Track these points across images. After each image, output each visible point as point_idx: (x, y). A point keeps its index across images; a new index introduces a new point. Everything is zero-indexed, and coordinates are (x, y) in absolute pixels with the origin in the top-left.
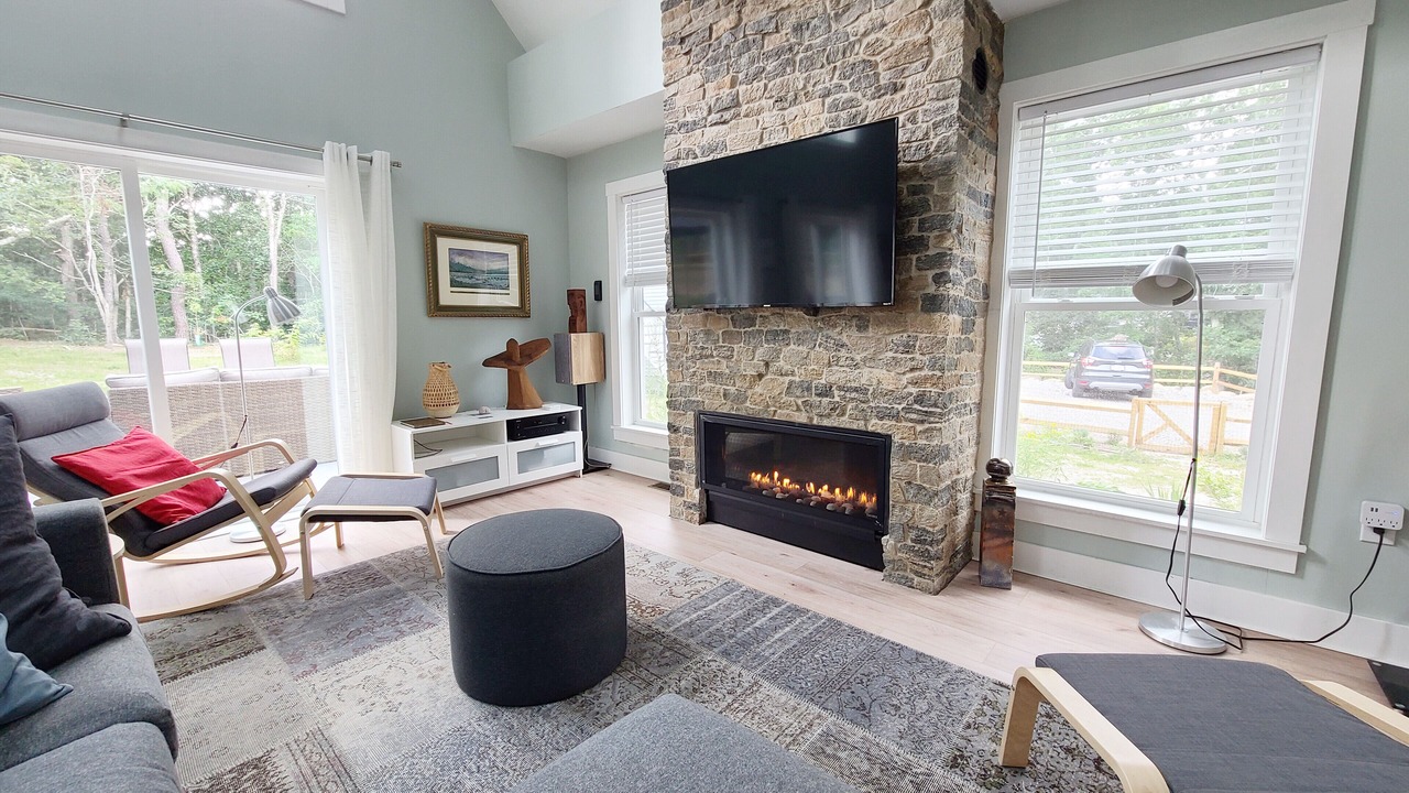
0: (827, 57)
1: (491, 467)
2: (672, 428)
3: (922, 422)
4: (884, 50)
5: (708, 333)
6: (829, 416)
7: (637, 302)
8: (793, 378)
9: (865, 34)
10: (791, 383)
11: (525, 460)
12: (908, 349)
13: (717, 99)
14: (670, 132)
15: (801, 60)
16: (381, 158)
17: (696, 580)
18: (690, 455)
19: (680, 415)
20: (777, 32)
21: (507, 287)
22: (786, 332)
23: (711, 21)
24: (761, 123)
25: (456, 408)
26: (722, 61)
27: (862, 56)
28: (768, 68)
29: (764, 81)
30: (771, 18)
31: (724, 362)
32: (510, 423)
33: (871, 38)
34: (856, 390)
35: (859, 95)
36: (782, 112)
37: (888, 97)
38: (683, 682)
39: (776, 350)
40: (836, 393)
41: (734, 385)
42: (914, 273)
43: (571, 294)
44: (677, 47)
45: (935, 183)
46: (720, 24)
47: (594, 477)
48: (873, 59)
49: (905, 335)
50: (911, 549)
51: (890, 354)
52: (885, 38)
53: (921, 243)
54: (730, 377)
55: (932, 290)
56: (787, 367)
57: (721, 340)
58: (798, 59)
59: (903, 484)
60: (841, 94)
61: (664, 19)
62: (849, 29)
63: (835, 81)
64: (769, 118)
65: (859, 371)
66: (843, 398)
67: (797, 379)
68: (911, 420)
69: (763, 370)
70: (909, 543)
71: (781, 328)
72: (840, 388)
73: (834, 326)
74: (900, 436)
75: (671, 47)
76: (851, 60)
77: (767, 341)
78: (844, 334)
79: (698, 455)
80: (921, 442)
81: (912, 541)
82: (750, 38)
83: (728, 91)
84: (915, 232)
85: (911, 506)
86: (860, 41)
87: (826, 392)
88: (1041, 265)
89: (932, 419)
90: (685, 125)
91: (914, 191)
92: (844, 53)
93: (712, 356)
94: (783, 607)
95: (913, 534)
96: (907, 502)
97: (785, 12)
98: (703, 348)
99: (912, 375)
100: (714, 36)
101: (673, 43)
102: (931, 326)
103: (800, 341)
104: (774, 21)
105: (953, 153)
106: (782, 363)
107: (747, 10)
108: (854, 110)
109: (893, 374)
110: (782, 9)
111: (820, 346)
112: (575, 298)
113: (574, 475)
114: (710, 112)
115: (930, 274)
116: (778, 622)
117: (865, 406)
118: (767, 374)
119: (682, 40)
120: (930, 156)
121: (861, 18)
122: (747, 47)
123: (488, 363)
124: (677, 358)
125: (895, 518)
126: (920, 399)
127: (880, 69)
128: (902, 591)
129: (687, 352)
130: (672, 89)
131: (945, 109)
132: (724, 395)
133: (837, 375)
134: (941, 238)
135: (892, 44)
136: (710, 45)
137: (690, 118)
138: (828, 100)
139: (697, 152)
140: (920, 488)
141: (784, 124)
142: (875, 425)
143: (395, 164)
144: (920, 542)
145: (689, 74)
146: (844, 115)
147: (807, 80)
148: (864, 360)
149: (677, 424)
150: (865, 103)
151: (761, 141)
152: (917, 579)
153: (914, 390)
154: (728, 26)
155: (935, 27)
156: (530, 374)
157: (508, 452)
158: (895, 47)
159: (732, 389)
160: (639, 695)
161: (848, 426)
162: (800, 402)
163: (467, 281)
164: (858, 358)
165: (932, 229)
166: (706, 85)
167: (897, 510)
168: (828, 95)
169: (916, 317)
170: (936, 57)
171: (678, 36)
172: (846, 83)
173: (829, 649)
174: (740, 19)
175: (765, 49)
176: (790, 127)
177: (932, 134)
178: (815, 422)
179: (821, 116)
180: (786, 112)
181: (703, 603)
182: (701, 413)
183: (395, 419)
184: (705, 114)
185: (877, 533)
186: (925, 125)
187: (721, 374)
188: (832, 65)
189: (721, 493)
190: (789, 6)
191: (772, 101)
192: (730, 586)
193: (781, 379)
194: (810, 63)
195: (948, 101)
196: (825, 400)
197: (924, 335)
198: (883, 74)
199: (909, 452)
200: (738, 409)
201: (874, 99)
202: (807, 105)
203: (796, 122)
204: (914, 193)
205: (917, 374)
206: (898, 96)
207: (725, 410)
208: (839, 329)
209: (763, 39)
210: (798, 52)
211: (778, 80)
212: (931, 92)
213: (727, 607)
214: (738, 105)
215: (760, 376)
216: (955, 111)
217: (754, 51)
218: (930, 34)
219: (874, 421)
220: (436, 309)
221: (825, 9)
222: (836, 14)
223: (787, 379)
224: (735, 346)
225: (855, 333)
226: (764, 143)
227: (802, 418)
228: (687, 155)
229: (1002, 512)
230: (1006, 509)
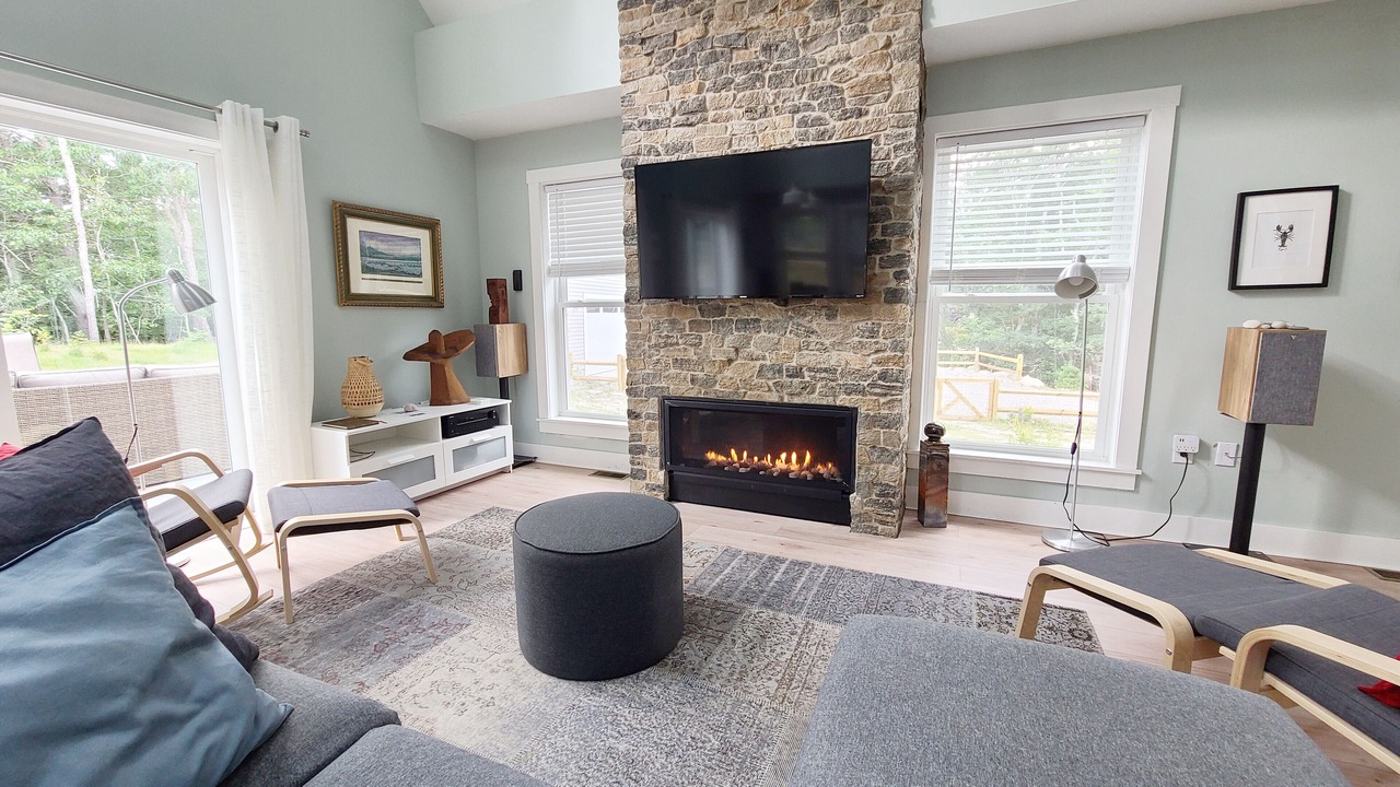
0: (797, 78)
1: (426, 467)
2: (632, 414)
3: (885, 395)
4: (851, 79)
5: (673, 322)
6: (799, 394)
7: (561, 292)
8: (764, 362)
9: (832, 63)
10: (762, 366)
12: (873, 334)
13: (683, 102)
14: (630, 127)
15: (770, 78)
16: (288, 124)
18: (653, 439)
19: (642, 401)
20: (746, 48)
21: (420, 276)
22: (757, 320)
23: (676, 28)
24: (729, 130)
25: (382, 405)
26: (688, 67)
27: (829, 82)
28: (737, 80)
29: (733, 92)
30: (740, 35)
31: (692, 350)
32: (445, 419)
33: (838, 67)
34: (825, 370)
35: (827, 115)
36: (752, 122)
37: (853, 120)
38: (748, 633)
39: (747, 337)
40: (806, 374)
41: (703, 370)
42: (877, 270)
43: (492, 284)
44: (637, 47)
45: (896, 196)
46: (685, 32)
48: (839, 85)
49: (870, 322)
50: (876, 503)
51: (857, 339)
52: (850, 69)
53: (884, 246)
54: (698, 363)
55: (893, 284)
56: (758, 353)
57: (687, 329)
58: (767, 75)
59: (868, 449)
60: (809, 113)
61: (621, 18)
62: (817, 56)
63: (804, 100)
64: (739, 125)
65: (827, 354)
66: (814, 378)
67: (768, 363)
68: (876, 394)
69: (733, 355)
70: (874, 497)
71: (752, 317)
72: (810, 370)
73: (805, 315)
74: (866, 408)
75: (630, 46)
76: (820, 83)
77: (737, 329)
78: (814, 323)
79: (663, 438)
80: (884, 412)
81: (877, 495)
82: (715, 49)
83: (695, 96)
84: (878, 236)
85: (875, 466)
86: (827, 68)
87: (797, 373)
88: (956, 267)
89: (894, 392)
90: (646, 122)
91: (879, 201)
92: (813, 77)
93: (677, 344)
94: (787, 562)
95: (877, 490)
96: (872, 463)
97: (754, 32)
98: (668, 337)
99: (876, 356)
100: (679, 42)
101: (632, 42)
102: (892, 314)
103: (770, 329)
104: (743, 38)
105: (910, 173)
106: (752, 348)
107: (717, 24)
108: (822, 128)
109: (859, 355)
110: (751, 29)
111: (790, 333)
112: (495, 288)
114: (674, 114)
115: (891, 272)
116: (792, 574)
117: (834, 384)
118: (737, 359)
119: (643, 41)
120: (891, 173)
121: (828, 49)
122: (714, 57)
123: (409, 356)
124: (638, 347)
125: (860, 477)
126: (883, 376)
127: (846, 95)
128: (870, 538)
129: (649, 340)
130: (631, 87)
131: (904, 135)
132: (692, 380)
133: (809, 358)
134: (901, 242)
135: (857, 76)
136: (674, 50)
137: (651, 116)
138: (798, 116)
139: (660, 149)
140: (883, 450)
141: (754, 133)
142: (843, 400)
143: (304, 133)
144: (884, 495)
145: (651, 74)
146: (812, 131)
147: (777, 96)
148: (833, 345)
149: (638, 411)
150: (832, 123)
151: (730, 146)
152: (880, 527)
153: (878, 369)
154: (695, 36)
155: (895, 66)
156: (457, 370)
157: (443, 449)
158: (860, 78)
159: (701, 375)
161: (818, 402)
162: (771, 383)
163: (379, 267)
164: (827, 342)
165: (893, 234)
166: (670, 88)
167: (862, 472)
168: (798, 112)
169: (879, 308)
170: (895, 93)
171: (637, 36)
172: (815, 103)
173: (846, 589)
174: (707, 31)
175: (734, 62)
176: (760, 136)
177: (893, 155)
178: (786, 400)
179: (791, 130)
180: (756, 122)
182: (665, 398)
183: (315, 420)
184: (669, 115)
185: (844, 492)
186: (886, 147)
187: (688, 361)
188: (801, 86)
189: (681, 473)
190: (758, 27)
191: (741, 111)
192: (732, 554)
193: (752, 363)
194: (777, 81)
195: (907, 129)
196: (796, 381)
197: (885, 323)
198: (848, 100)
199: (875, 421)
200: (706, 393)
201: (841, 120)
202: (777, 119)
203: (766, 132)
204: (878, 204)
205: (880, 355)
206: (862, 120)
207: (692, 394)
208: (809, 317)
209: (731, 53)
210: (767, 70)
211: (748, 92)
212: (892, 121)
213: (741, 569)
214: (705, 110)
215: (730, 361)
216: (913, 139)
217: (722, 62)
218: (890, 72)
219: (842, 396)
220: (347, 298)
221: (794, 35)
222: (804, 42)
223: (758, 363)
224: (703, 335)
225: (824, 321)
226: (734, 148)
227: (773, 397)
228: (649, 152)
229: (939, 466)
230: (943, 462)
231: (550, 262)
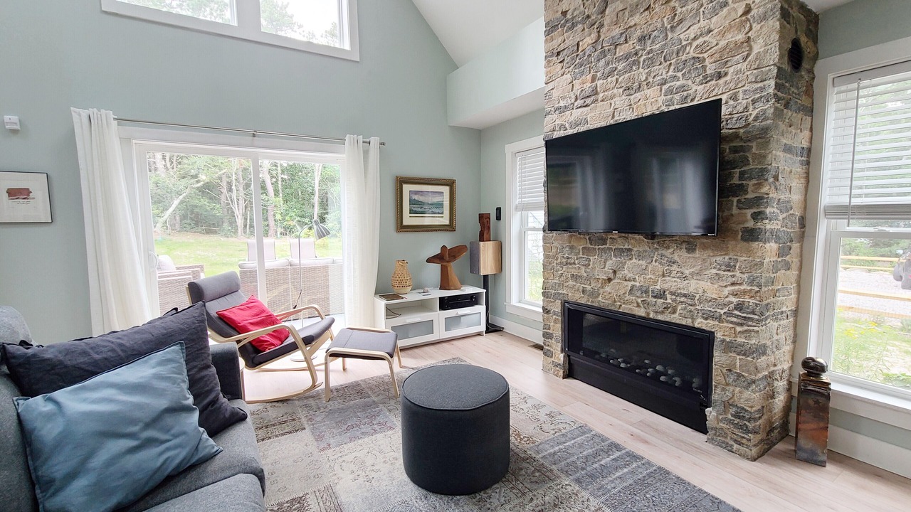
0: (665, 57)
1: (428, 326)
2: (546, 311)
3: (742, 325)
4: (710, 49)
5: (572, 248)
6: (662, 313)
7: (523, 222)
8: (634, 283)
9: (695, 39)
10: (632, 287)
11: (450, 323)
12: (730, 268)
13: (582, 90)
14: (549, 113)
15: (644, 61)
16: (375, 141)
17: (559, 421)
18: (557, 330)
19: (551, 302)
20: (626, 43)
21: (442, 213)
22: (630, 250)
23: (578, 40)
24: (613, 105)
25: (410, 288)
26: (585, 65)
27: (692, 54)
28: (619, 68)
29: (616, 77)
30: (622, 34)
31: (583, 268)
32: (442, 299)
33: (701, 40)
34: (685, 296)
35: (690, 82)
36: (629, 97)
37: (713, 82)
38: (547, 498)
39: (622, 262)
40: (669, 296)
41: (590, 284)
42: (735, 211)
43: (481, 216)
44: (555, 58)
45: (754, 144)
46: (585, 41)
47: (492, 336)
48: (701, 56)
49: (727, 257)
50: (730, 422)
51: (714, 271)
52: (711, 40)
53: (741, 189)
54: (588, 279)
55: (750, 224)
56: (630, 275)
57: (581, 253)
58: (642, 59)
59: (724, 371)
60: (675, 83)
61: (546, 41)
62: (682, 36)
63: (671, 73)
64: (619, 101)
65: (687, 282)
66: (674, 300)
67: (638, 284)
68: (732, 323)
69: (611, 276)
70: (729, 416)
71: (626, 247)
72: (672, 293)
73: (668, 248)
74: (722, 333)
75: (551, 59)
76: (684, 58)
77: (615, 256)
78: (676, 255)
79: (563, 330)
80: (741, 340)
81: (732, 415)
82: (606, 48)
83: (590, 85)
84: (736, 181)
85: (731, 388)
86: (690, 44)
87: (661, 295)
88: (856, 202)
89: (750, 323)
90: (559, 108)
91: (735, 150)
92: (678, 53)
93: (575, 264)
94: (623, 452)
95: (732, 410)
96: (727, 384)
97: (632, 29)
98: (568, 258)
99: (733, 288)
100: (580, 49)
101: (552, 56)
102: (749, 251)
103: (640, 257)
104: (624, 35)
105: (769, 122)
106: (626, 272)
107: (604, 30)
108: (685, 93)
109: (716, 286)
110: (630, 27)
111: (656, 262)
112: (483, 219)
113: (479, 334)
114: (576, 99)
115: (749, 212)
116: (619, 463)
117: (692, 308)
118: (614, 278)
119: (558, 54)
120: (749, 124)
121: (692, 28)
122: (604, 54)
123: (429, 260)
124: (550, 263)
125: (716, 395)
126: (739, 307)
127: (707, 63)
128: (723, 453)
129: (557, 259)
130: (551, 86)
131: (762, 89)
132: (583, 291)
133: (670, 284)
134: (759, 185)
135: (717, 44)
136: (577, 55)
137: (562, 104)
138: (665, 87)
139: (567, 126)
140: (739, 375)
141: (631, 105)
142: (700, 323)
143: (382, 144)
144: (739, 417)
145: (562, 75)
146: (677, 97)
147: (648, 74)
148: (692, 274)
149: (549, 308)
150: (694, 87)
151: (613, 117)
152: (736, 446)
153: (734, 300)
154: (591, 42)
155: (754, 29)
156: (454, 268)
157: (439, 317)
158: (719, 46)
159: (589, 288)
160: (517, 502)
161: (678, 322)
162: (639, 301)
163: (419, 210)
164: (687, 272)
165: (750, 178)
166: (574, 82)
167: (718, 391)
168: (665, 84)
169: (736, 245)
170: (755, 51)
171: (555, 51)
172: (679, 74)
173: (658, 492)
174: (599, 36)
175: (617, 55)
176: (635, 107)
177: (751, 108)
178: (651, 316)
179: (659, 99)
180: (632, 97)
181: (563, 440)
182: (566, 302)
183: (376, 294)
184: (573, 101)
185: (701, 404)
186: (745, 101)
187: (581, 276)
188: (668, 63)
189: (578, 358)
190: (635, 25)
191: (621, 90)
192: (583, 429)
193: (626, 283)
194: (651, 62)
195: (765, 83)
196: (660, 301)
197: (744, 258)
198: (709, 66)
199: (729, 347)
200: (592, 302)
201: (702, 84)
202: (648, 92)
203: (639, 104)
204: (736, 152)
205: (737, 287)
206: (722, 81)
207: (583, 301)
208: (671, 250)
209: (615, 49)
210: (642, 55)
211: (626, 75)
212: (750, 77)
213: (581, 446)
214: (597, 93)
215: (610, 280)
216: (771, 91)
217: (609, 57)
218: (749, 34)
219: (700, 320)
220: (401, 228)
221: (663, 24)
222: (672, 27)
223: (630, 284)
224: (591, 258)
225: (684, 253)
226: (616, 119)
227: (641, 312)
228: (560, 128)
229: (817, 402)
230: (822, 400)
231: (517, 202)
